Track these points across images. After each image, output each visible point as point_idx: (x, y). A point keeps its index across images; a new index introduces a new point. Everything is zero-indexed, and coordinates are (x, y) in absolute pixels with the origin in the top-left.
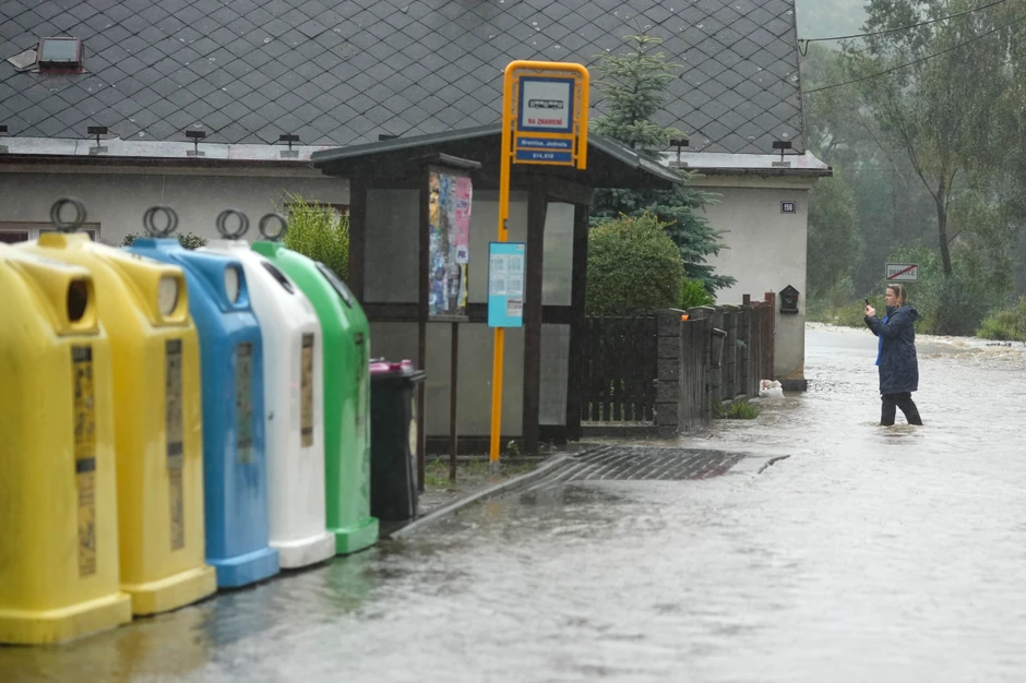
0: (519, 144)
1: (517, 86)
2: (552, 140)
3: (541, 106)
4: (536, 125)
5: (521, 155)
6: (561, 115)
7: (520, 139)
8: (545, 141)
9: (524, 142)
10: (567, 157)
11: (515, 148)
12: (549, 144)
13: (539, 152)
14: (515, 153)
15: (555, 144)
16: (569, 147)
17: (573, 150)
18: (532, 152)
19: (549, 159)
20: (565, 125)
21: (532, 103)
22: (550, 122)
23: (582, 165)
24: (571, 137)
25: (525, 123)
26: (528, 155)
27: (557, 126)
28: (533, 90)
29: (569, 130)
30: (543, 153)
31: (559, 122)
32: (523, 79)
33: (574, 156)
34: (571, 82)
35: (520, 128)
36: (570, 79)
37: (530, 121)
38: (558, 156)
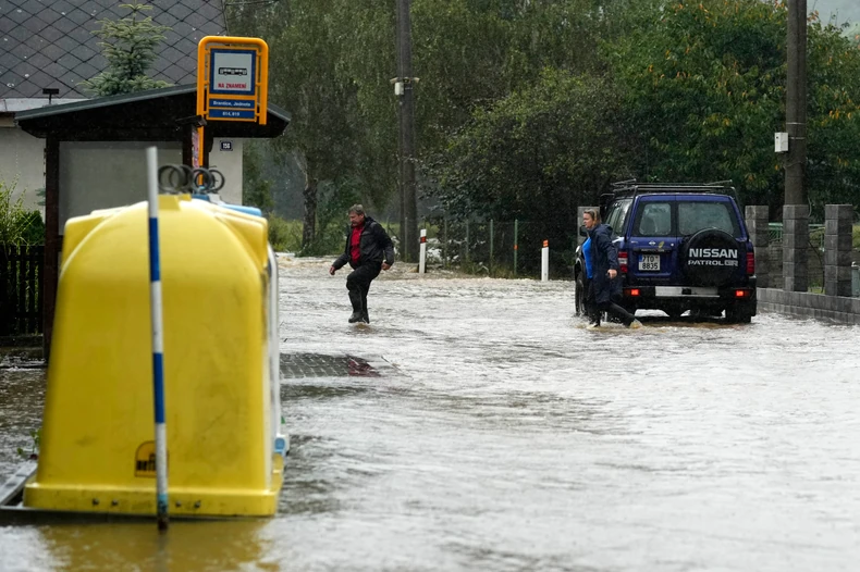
0: (211, 105)
1: (209, 57)
2: (238, 101)
3: (230, 73)
4: (225, 89)
5: (212, 113)
6: (246, 80)
7: (211, 101)
8: (233, 101)
9: (215, 103)
10: (251, 114)
11: (208, 107)
12: (236, 104)
13: (228, 111)
14: (207, 111)
15: (241, 104)
16: (252, 106)
17: (255, 109)
18: (223, 111)
19: (235, 117)
20: (248, 89)
21: (222, 71)
22: (237, 86)
23: (263, 121)
24: (254, 98)
25: (216, 88)
26: (219, 113)
27: (242, 89)
28: (221, 60)
29: (252, 93)
30: (231, 112)
31: (244, 86)
32: (213, 51)
33: (256, 114)
34: (254, 53)
35: (212, 91)
36: (252, 51)
37: (220, 85)
38: (243, 114)
